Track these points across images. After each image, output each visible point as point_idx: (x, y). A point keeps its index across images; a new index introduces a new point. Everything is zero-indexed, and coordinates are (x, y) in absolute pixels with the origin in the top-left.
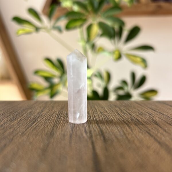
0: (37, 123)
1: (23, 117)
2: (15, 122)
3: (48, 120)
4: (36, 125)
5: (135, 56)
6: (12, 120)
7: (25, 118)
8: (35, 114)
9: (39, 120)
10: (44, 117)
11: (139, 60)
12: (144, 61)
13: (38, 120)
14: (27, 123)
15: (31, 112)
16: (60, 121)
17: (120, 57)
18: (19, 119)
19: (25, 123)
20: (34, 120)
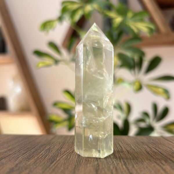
0: (56, 163)
1: (41, 155)
2: (32, 161)
3: (68, 159)
4: (54, 165)
5: (156, 87)
6: (28, 159)
7: (42, 156)
8: (54, 151)
9: (58, 159)
10: (64, 155)
11: (160, 90)
12: (166, 92)
13: (56, 159)
14: (44, 163)
15: (49, 149)
16: (81, 161)
17: (140, 88)
18: (36, 158)
19: (43, 162)
20: (53, 159)
